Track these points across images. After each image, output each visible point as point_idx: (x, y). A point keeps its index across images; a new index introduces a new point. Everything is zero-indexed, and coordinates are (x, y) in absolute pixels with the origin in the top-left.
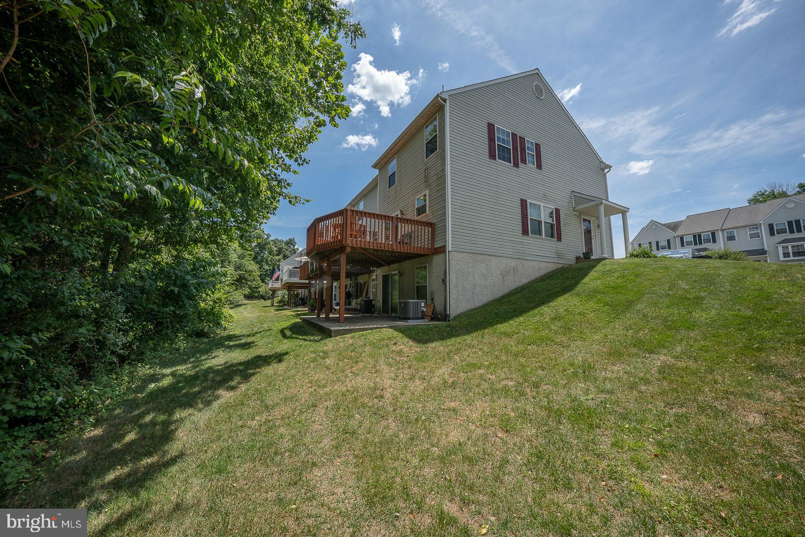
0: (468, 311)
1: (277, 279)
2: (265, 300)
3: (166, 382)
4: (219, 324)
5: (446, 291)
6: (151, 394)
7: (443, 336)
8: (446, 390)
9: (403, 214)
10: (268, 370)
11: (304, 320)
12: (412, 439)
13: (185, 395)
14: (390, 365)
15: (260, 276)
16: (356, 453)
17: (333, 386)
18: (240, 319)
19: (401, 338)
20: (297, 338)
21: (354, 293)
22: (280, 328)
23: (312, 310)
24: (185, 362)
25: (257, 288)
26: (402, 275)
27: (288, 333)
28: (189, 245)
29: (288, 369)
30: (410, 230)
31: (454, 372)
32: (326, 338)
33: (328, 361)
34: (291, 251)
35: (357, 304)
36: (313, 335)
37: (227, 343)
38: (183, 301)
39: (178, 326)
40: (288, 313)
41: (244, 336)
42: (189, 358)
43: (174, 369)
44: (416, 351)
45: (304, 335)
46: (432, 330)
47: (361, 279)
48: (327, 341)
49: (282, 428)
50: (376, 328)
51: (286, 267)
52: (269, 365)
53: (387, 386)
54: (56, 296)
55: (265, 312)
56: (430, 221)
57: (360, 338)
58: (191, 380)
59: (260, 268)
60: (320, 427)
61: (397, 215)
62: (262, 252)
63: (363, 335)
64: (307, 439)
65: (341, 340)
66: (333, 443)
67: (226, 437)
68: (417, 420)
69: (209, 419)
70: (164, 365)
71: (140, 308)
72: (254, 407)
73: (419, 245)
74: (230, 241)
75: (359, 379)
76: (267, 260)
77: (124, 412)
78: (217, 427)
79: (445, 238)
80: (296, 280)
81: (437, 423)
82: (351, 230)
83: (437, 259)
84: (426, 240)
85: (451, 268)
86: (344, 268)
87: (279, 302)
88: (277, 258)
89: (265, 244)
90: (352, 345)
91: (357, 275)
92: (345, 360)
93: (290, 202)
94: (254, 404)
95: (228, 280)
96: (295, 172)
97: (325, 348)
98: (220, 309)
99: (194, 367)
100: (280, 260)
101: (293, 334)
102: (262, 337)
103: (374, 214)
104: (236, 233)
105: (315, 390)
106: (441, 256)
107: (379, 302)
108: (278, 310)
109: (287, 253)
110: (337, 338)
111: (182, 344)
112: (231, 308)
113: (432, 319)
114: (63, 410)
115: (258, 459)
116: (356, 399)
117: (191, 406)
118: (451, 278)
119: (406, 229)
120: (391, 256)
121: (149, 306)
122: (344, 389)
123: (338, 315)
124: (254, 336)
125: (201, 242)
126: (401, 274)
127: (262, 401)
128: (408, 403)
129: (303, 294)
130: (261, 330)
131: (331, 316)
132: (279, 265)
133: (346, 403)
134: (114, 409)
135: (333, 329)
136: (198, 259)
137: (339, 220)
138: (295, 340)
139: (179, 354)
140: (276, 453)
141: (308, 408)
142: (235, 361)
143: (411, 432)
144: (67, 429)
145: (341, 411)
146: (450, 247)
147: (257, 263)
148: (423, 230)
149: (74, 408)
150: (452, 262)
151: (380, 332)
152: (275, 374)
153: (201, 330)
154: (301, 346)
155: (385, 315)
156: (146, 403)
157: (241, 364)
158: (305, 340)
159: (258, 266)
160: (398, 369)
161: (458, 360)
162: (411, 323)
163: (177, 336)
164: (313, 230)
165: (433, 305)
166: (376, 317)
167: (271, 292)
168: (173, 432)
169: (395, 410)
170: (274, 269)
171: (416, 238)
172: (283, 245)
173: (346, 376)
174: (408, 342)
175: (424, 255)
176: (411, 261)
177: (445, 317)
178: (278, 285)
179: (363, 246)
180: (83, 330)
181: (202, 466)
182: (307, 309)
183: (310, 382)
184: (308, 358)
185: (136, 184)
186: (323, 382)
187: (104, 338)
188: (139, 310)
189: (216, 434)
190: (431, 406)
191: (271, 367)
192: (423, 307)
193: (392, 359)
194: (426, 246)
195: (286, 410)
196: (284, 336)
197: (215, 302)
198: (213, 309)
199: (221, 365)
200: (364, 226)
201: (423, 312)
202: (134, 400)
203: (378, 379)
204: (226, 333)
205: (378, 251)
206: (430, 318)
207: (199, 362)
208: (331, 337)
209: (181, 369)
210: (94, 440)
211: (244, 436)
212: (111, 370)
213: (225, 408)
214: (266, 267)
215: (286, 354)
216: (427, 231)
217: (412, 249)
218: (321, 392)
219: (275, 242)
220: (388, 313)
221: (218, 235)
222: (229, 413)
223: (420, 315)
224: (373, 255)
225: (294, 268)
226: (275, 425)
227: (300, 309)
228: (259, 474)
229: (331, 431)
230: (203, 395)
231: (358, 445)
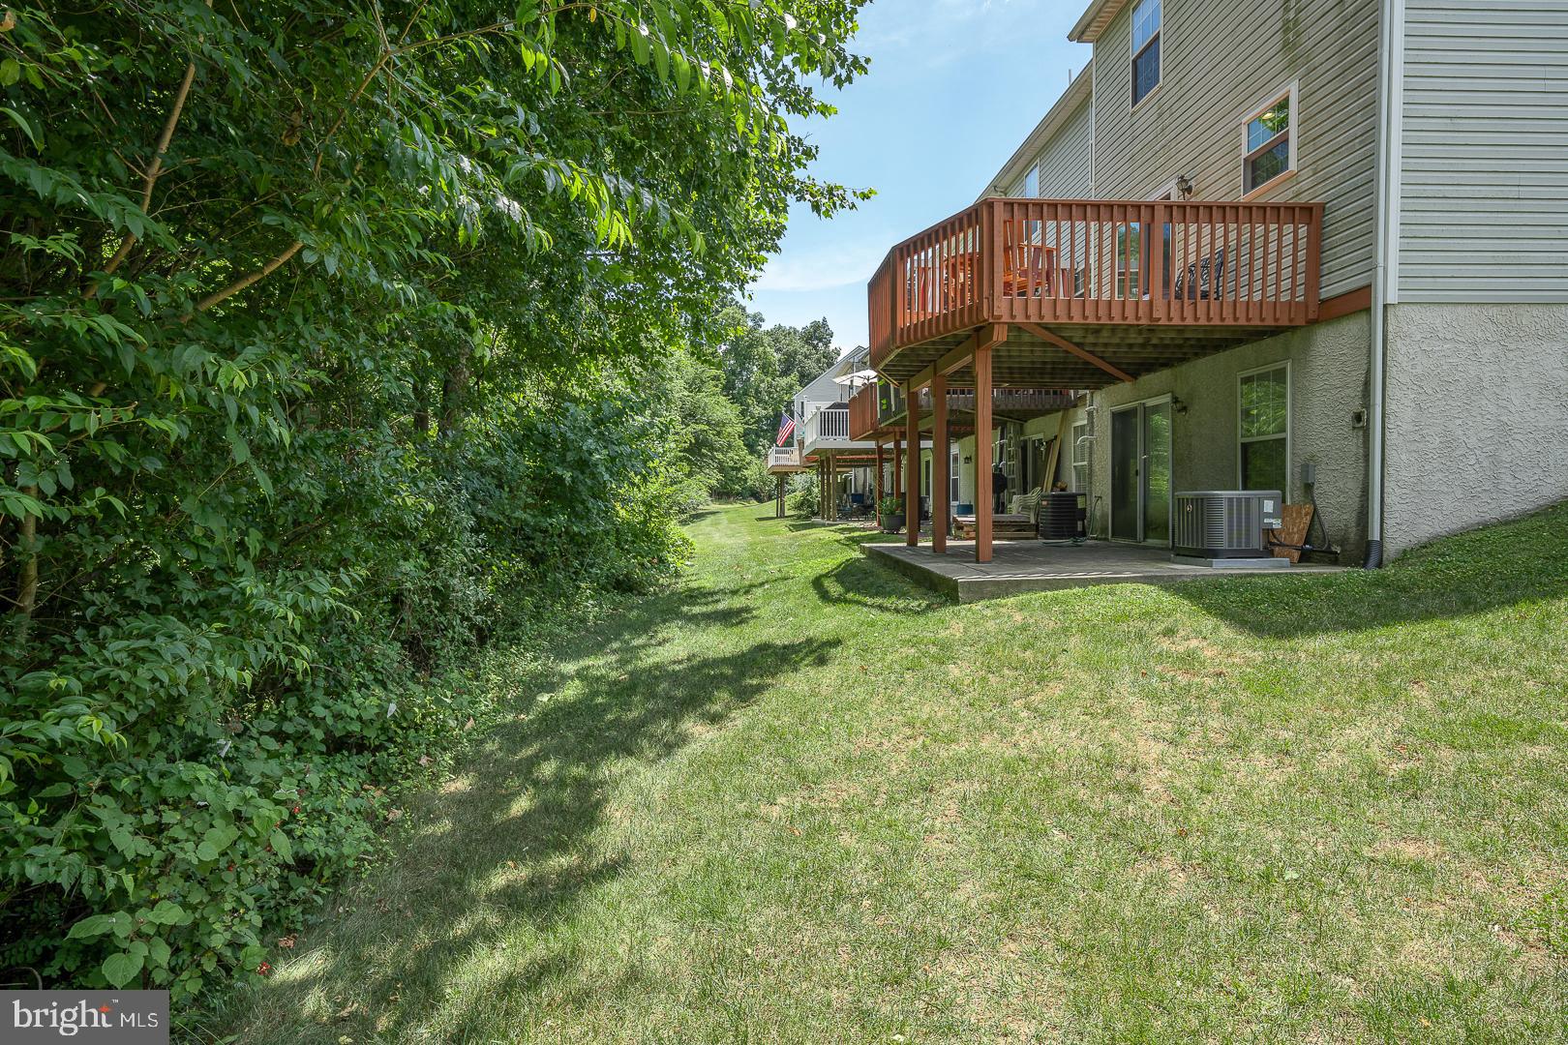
0: (1465, 531)
1: (789, 443)
2: (760, 501)
3: (571, 691)
4: (661, 561)
5: (1367, 457)
6: (545, 716)
7: (1351, 619)
8: (1376, 797)
9: (1189, 190)
10: (796, 682)
11: (873, 555)
12: (1253, 932)
13: (615, 723)
14: (1153, 696)
15: (745, 435)
16: (1066, 937)
17: (976, 742)
18: (707, 551)
19: (1191, 614)
20: (858, 603)
21: (1016, 476)
22: (811, 574)
23: (892, 528)
24: (599, 648)
25: (739, 470)
26: (1184, 409)
27: (834, 588)
28: (579, 361)
29: (845, 684)
30: (1219, 244)
31: (1410, 740)
32: (942, 605)
33: (954, 671)
34: (819, 360)
35: (1025, 507)
36: (903, 595)
37: (685, 609)
38: (583, 502)
39: (576, 563)
40: (824, 534)
41: (723, 592)
42: (609, 641)
43: (583, 663)
44: (1248, 662)
45: (877, 594)
46: (1308, 594)
47: (1037, 430)
48: (947, 612)
49: (846, 836)
50: (1098, 582)
51: (811, 404)
52: (796, 670)
53: (1149, 760)
54: (363, 486)
55: (765, 533)
56: (1303, 199)
57: (1045, 608)
58: (623, 691)
59: (743, 413)
60: (948, 847)
61: (1168, 197)
62: (744, 369)
63: (1056, 600)
64: (917, 873)
65: (988, 612)
66: (992, 896)
67: (713, 834)
68: (1266, 877)
69: (672, 789)
70: (563, 653)
71: (501, 518)
72: (770, 773)
73: (1257, 297)
74: (670, 342)
75: (1054, 729)
76: (757, 392)
77: (500, 749)
78: (692, 810)
79: (1370, 257)
80: (842, 442)
81: (1349, 901)
82: (1008, 269)
83: (1333, 344)
84: (1286, 273)
85: (1392, 371)
86: (986, 396)
87: (799, 506)
88: (783, 382)
89: (751, 346)
90: (1024, 628)
91: (1022, 417)
92: (1006, 671)
93: (816, 207)
94: (768, 765)
95: (671, 450)
96: (825, 110)
97: (943, 634)
98: (661, 523)
99: (622, 662)
100: (791, 387)
101: (848, 591)
102: (768, 599)
103: (1083, 206)
104: (682, 319)
105: (924, 746)
106: (1352, 328)
107: (1100, 500)
108: (797, 528)
109: (810, 365)
110: (977, 606)
111: (591, 607)
112: (683, 523)
113: (1305, 558)
114: (399, 731)
115: (795, 900)
116: (1048, 787)
117: (630, 753)
118: (1392, 406)
119: (1206, 240)
120: (1143, 346)
121: (517, 514)
122: (1012, 752)
123: (973, 542)
124: (747, 592)
125: (603, 350)
126: (1180, 406)
127: (789, 760)
128: (1229, 822)
129: (861, 482)
130: (760, 580)
131: (949, 543)
132: (790, 403)
133: (1019, 794)
134: (482, 742)
135: (961, 578)
136: (600, 396)
137: (967, 242)
138: (855, 607)
139: (587, 630)
140: (838, 894)
141: (910, 792)
142: (711, 655)
143: (1246, 910)
144: (412, 771)
145: (1006, 813)
146: (1390, 288)
147: (735, 400)
148: (1273, 236)
149: (417, 731)
150: (1398, 346)
151: (1112, 593)
152: (813, 693)
153: (626, 576)
154: (872, 624)
155: (1122, 541)
156: (539, 735)
157: (725, 661)
158: (880, 607)
159: (738, 409)
160: (1186, 711)
161: (1427, 703)
162: (1221, 567)
163: (579, 588)
164: (885, 285)
165: (1309, 508)
166: (1093, 549)
167: (774, 478)
168: (598, 805)
169: (1182, 835)
170: (778, 416)
171: (1245, 270)
172: (798, 344)
173: (1013, 718)
174: (1216, 629)
175: (1275, 331)
176: (1222, 357)
177: (1362, 551)
178: (793, 458)
179: (1048, 319)
180: (407, 566)
181: (670, 892)
182: (875, 524)
183: (910, 724)
184: (897, 656)
185: (478, 199)
186: (945, 728)
187: (446, 586)
188: (500, 523)
189: (691, 825)
190: (1316, 843)
191: (800, 675)
192: (1269, 515)
193: (1162, 679)
194: (1285, 298)
195: (854, 789)
196: (825, 596)
197: (648, 505)
198: (645, 523)
199: (680, 662)
200: (1050, 252)
201: (1269, 531)
202: (515, 724)
203: (1115, 737)
204: (681, 585)
205: (1097, 330)
206: (1296, 555)
207: (629, 653)
208: (956, 601)
209: (599, 664)
210: (460, 801)
211: (755, 839)
212: (464, 658)
213: (703, 765)
214: (758, 411)
215: (836, 643)
216: (1288, 239)
217: (1227, 312)
218: (943, 754)
219: (778, 334)
220: (1134, 536)
221: (641, 330)
222: (714, 780)
223: (1257, 542)
224: (1078, 345)
225: (835, 406)
226: (829, 824)
227: (856, 525)
228: (806, 937)
229: (982, 863)
230: (651, 728)
231: (1070, 919)
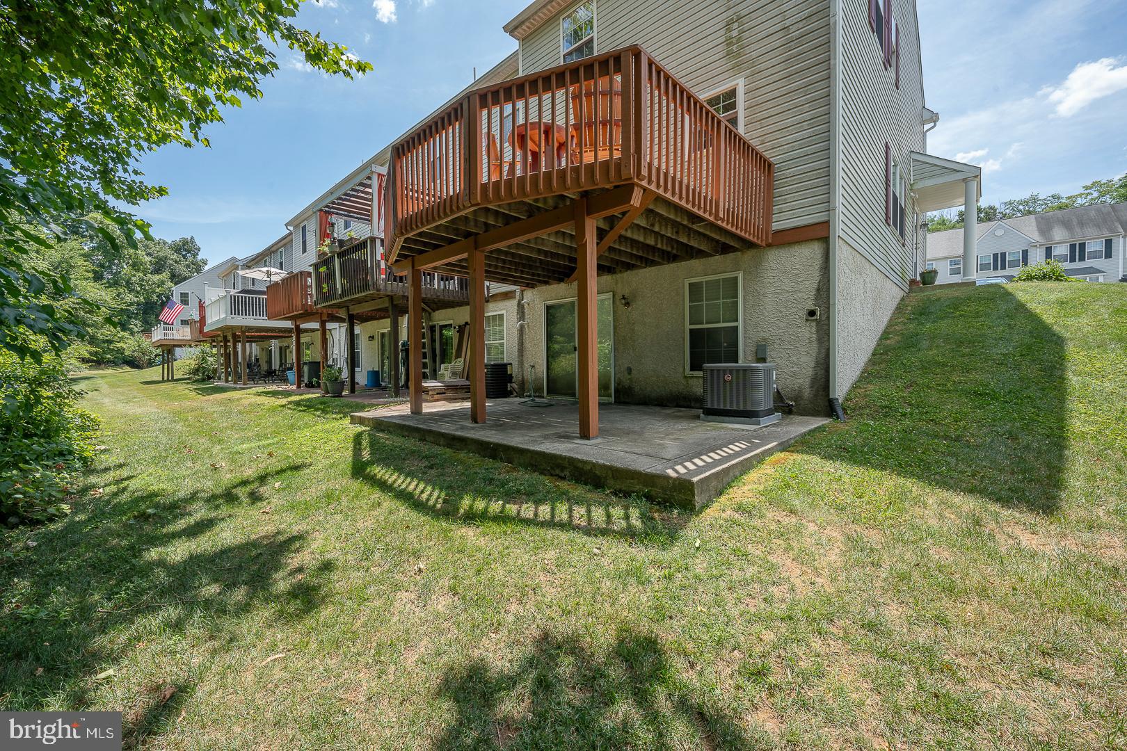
25: (112, 343)
26: (628, 303)
34: (188, 266)
79: (828, 201)
85: (839, 282)
87: (193, 372)
106: (801, 251)
107: (533, 368)
118: (839, 307)
126: (624, 302)
146: (840, 228)
150: (840, 266)
167: (156, 350)
172: (168, 252)
177: (824, 405)
178: (181, 334)
